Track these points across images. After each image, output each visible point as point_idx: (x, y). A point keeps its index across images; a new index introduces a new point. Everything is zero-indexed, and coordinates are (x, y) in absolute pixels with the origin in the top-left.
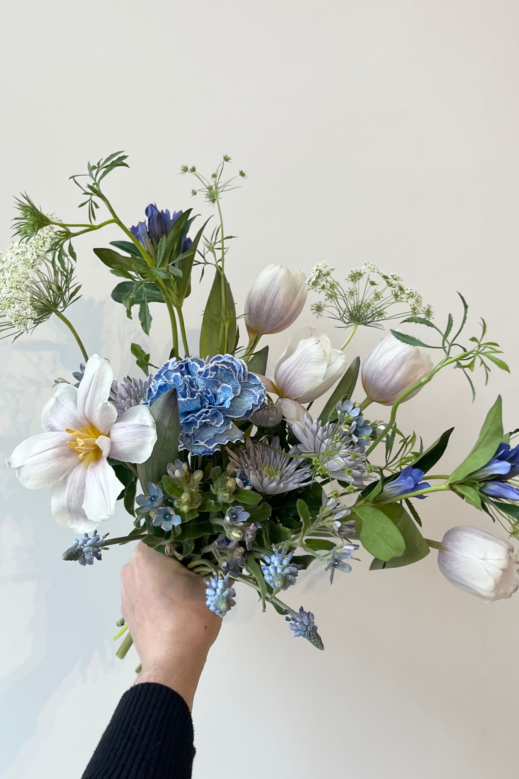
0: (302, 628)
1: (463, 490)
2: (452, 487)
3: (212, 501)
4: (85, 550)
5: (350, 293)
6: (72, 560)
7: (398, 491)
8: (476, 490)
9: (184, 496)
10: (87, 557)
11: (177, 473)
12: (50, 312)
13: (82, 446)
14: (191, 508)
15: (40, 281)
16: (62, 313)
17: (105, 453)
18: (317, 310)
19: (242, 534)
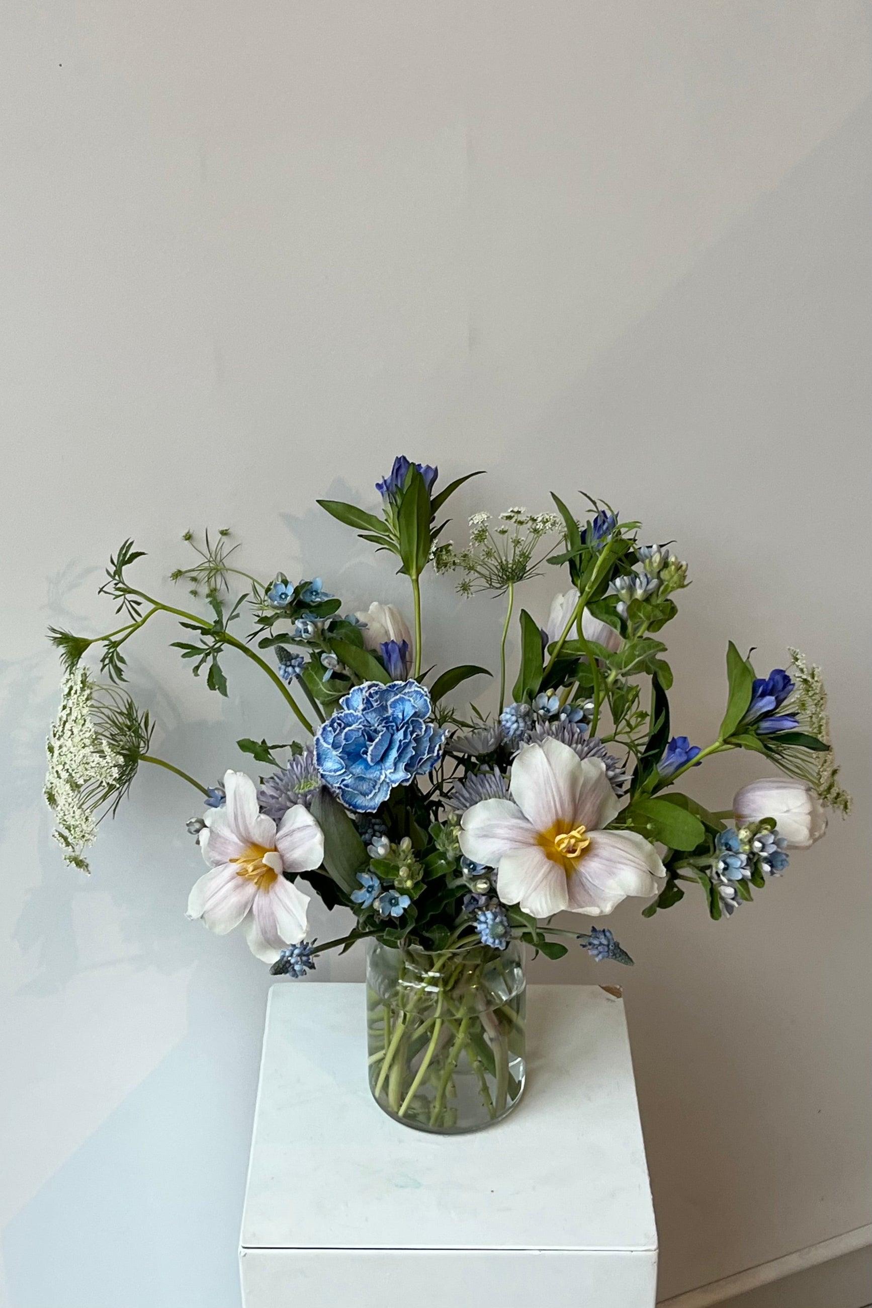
0: (604, 949)
1: (738, 740)
2: (726, 742)
3: (443, 861)
4: (292, 961)
5: (487, 554)
6: (281, 974)
7: (672, 769)
8: (752, 735)
9: (402, 871)
10: (297, 967)
11: (381, 851)
12: (135, 762)
13: (253, 871)
14: (415, 881)
15: (103, 730)
16: (147, 755)
17: (278, 869)
18: (463, 590)
19: (488, 882)
